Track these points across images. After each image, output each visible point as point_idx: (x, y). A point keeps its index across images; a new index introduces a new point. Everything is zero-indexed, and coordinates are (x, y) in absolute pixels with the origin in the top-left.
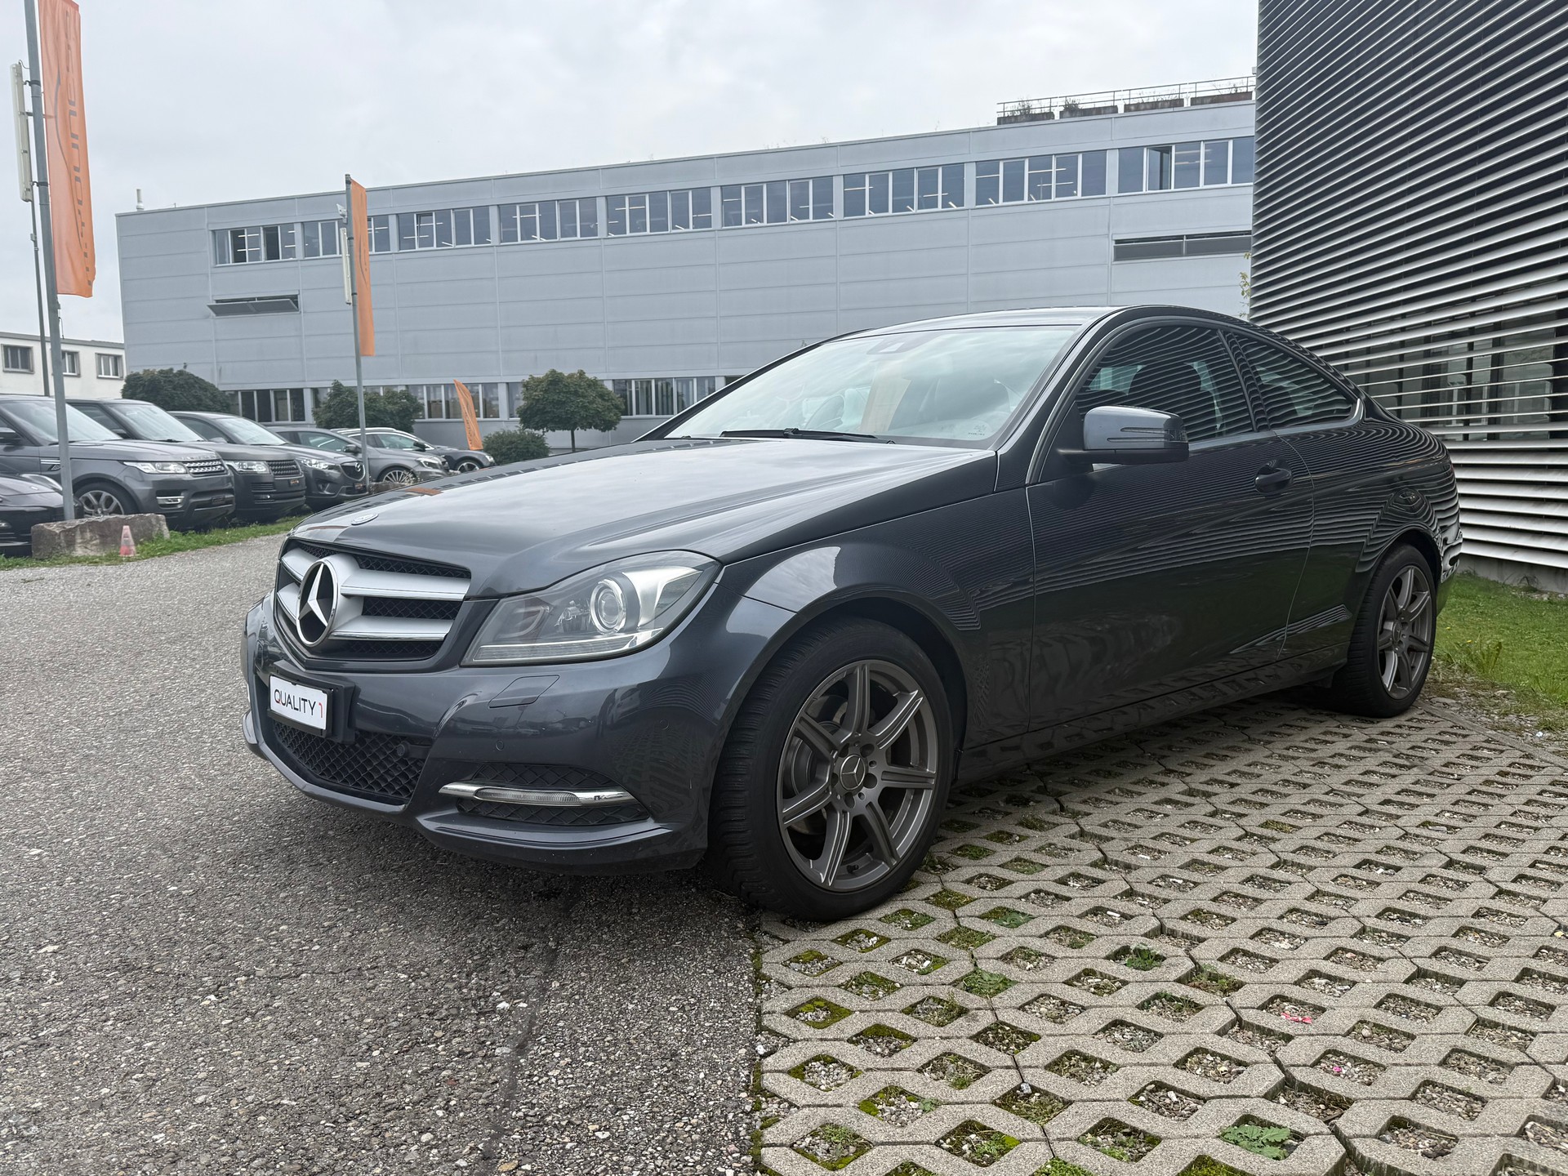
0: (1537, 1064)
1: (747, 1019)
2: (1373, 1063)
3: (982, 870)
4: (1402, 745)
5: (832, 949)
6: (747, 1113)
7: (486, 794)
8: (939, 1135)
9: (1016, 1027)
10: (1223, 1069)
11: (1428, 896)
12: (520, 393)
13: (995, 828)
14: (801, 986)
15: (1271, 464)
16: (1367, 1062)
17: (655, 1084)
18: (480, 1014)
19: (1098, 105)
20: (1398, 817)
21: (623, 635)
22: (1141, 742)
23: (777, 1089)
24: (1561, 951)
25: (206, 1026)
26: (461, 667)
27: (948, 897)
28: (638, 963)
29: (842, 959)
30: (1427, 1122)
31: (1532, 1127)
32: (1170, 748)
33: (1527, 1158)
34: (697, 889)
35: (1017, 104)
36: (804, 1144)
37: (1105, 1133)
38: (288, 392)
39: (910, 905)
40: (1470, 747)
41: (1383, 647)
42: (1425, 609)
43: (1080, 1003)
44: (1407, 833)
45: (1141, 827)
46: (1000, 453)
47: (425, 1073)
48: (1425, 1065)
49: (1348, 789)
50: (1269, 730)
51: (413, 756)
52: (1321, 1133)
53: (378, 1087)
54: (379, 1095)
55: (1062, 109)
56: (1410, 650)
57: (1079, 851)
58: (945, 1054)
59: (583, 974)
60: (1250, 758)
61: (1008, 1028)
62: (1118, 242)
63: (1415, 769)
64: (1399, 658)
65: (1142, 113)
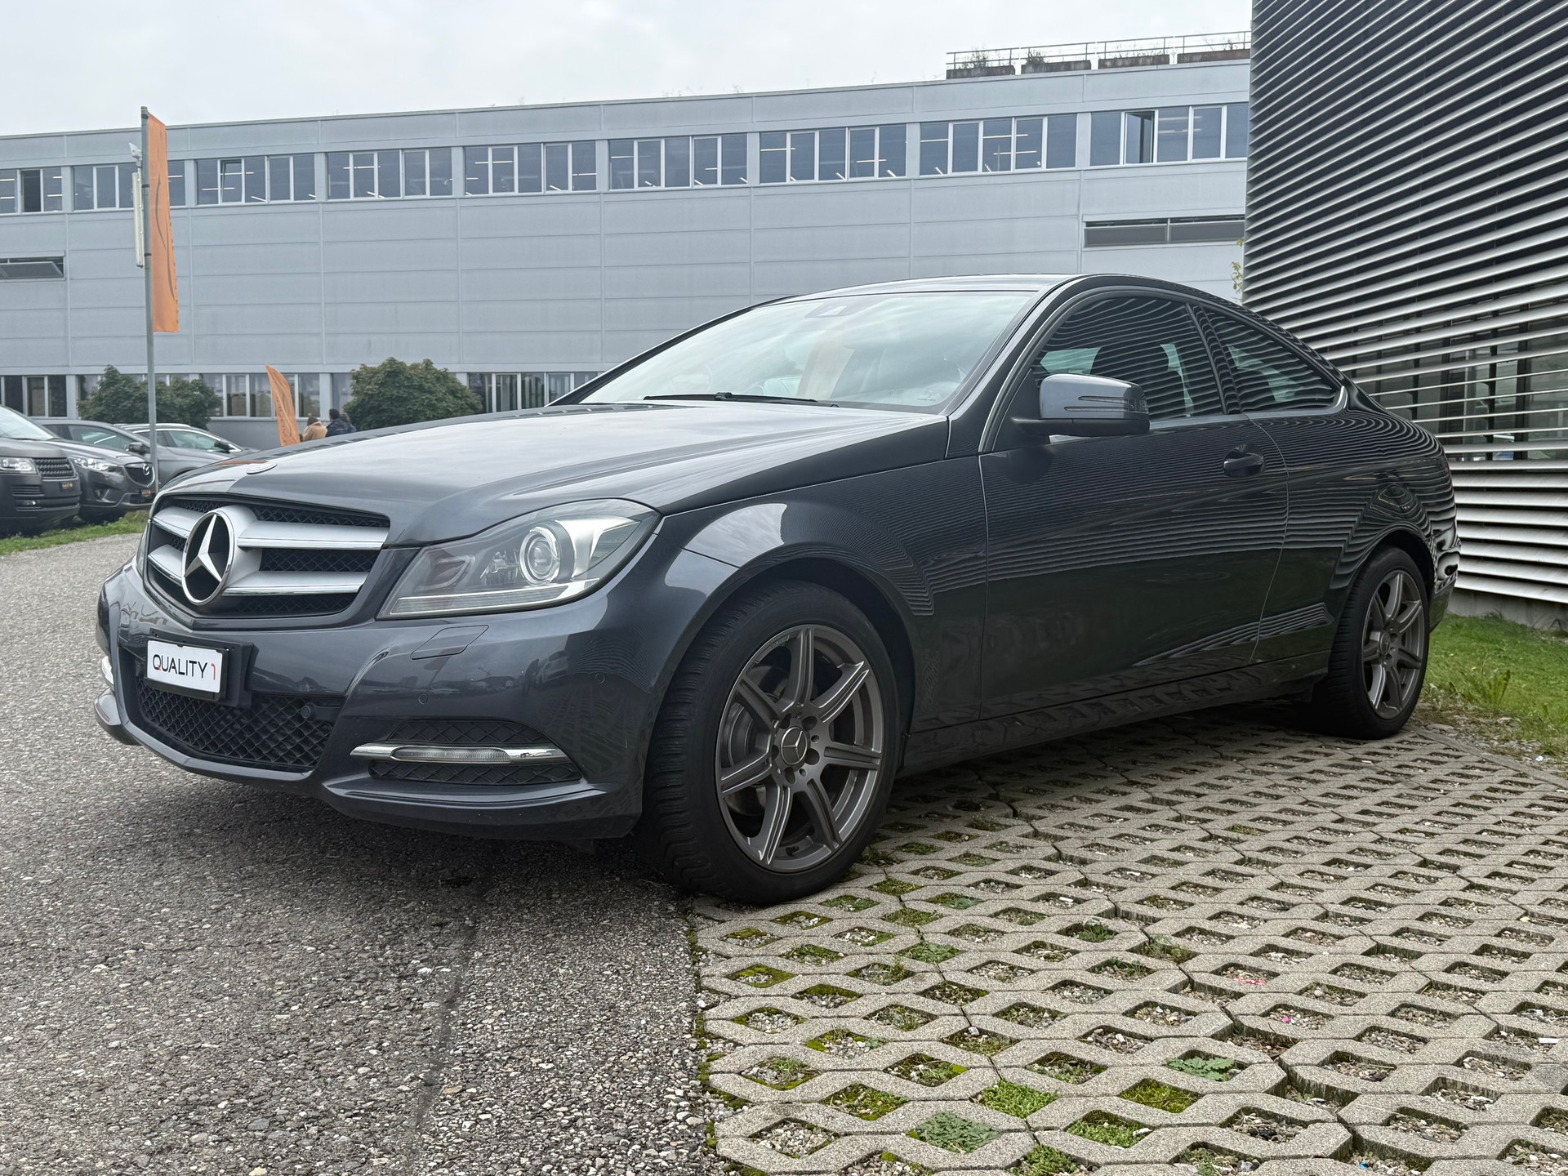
0: (1482, 1014)
1: (685, 983)
2: (1322, 1014)
3: (929, 864)
4: (1389, 764)
5: (771, 927)
6: (693, 1050)
7: (405, 754)
8: (887, 1065)
9: (964, 986)
10: (1172, 1019)
11: (1397, 889)
12: (348, 386)
13: (942, 829)
14: (740, 956)
15: (1241, 448)
16: (1317, 1014)
17: (596, 1029)
18: (401, 977)
19: (1067, 59)
20: (1374, 824)
21: (556, 585)
22: (1103, 757)
23: (721, 1032)
24: (1524, 932)
25: (103, 989)
26: (376, 620)
27: (892, 885)
28: (565, 937)
29: (782, 935)
30: (1369, 1056)
31: (1470, 1061)
32: (1134, 763)
33: (1460, 1079)
34: (622, 879)
35: (970, 55)
36: (751, 1072)
37: (1051, 1065)
38: (46, 380)
39: (852, 892)
40: (1462, 766)
41: (1369, 658)
42: (1416, 620)
43: (1030, 967)
44: (1382, 838)
45: (1098, 829)
46: (951, 418)
47: (351, 1023)
48: (1373, 1015)
49: (1324, 800)
50: (1244, 748)
51: (318, 718)
52: (1265, 1062)
53: (303, 1033)
54: (306, 1039)
55: (1024, 62)
56: (1401, 665)
57: (1032, 848)
58: (892, 1006)
59: (506, 946)
60: (1222, 772)
61: (955, 987)
62: (1089, 224)
63: (1399, 784)
64: (1387, 673)
65: (1120, 70)
